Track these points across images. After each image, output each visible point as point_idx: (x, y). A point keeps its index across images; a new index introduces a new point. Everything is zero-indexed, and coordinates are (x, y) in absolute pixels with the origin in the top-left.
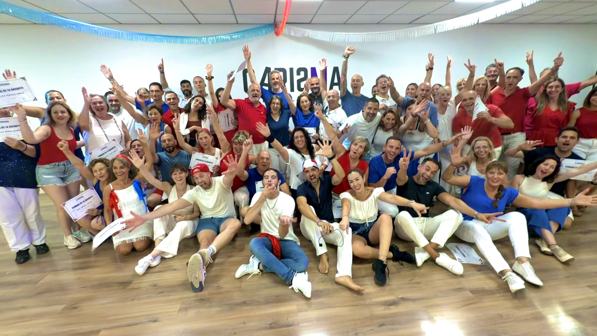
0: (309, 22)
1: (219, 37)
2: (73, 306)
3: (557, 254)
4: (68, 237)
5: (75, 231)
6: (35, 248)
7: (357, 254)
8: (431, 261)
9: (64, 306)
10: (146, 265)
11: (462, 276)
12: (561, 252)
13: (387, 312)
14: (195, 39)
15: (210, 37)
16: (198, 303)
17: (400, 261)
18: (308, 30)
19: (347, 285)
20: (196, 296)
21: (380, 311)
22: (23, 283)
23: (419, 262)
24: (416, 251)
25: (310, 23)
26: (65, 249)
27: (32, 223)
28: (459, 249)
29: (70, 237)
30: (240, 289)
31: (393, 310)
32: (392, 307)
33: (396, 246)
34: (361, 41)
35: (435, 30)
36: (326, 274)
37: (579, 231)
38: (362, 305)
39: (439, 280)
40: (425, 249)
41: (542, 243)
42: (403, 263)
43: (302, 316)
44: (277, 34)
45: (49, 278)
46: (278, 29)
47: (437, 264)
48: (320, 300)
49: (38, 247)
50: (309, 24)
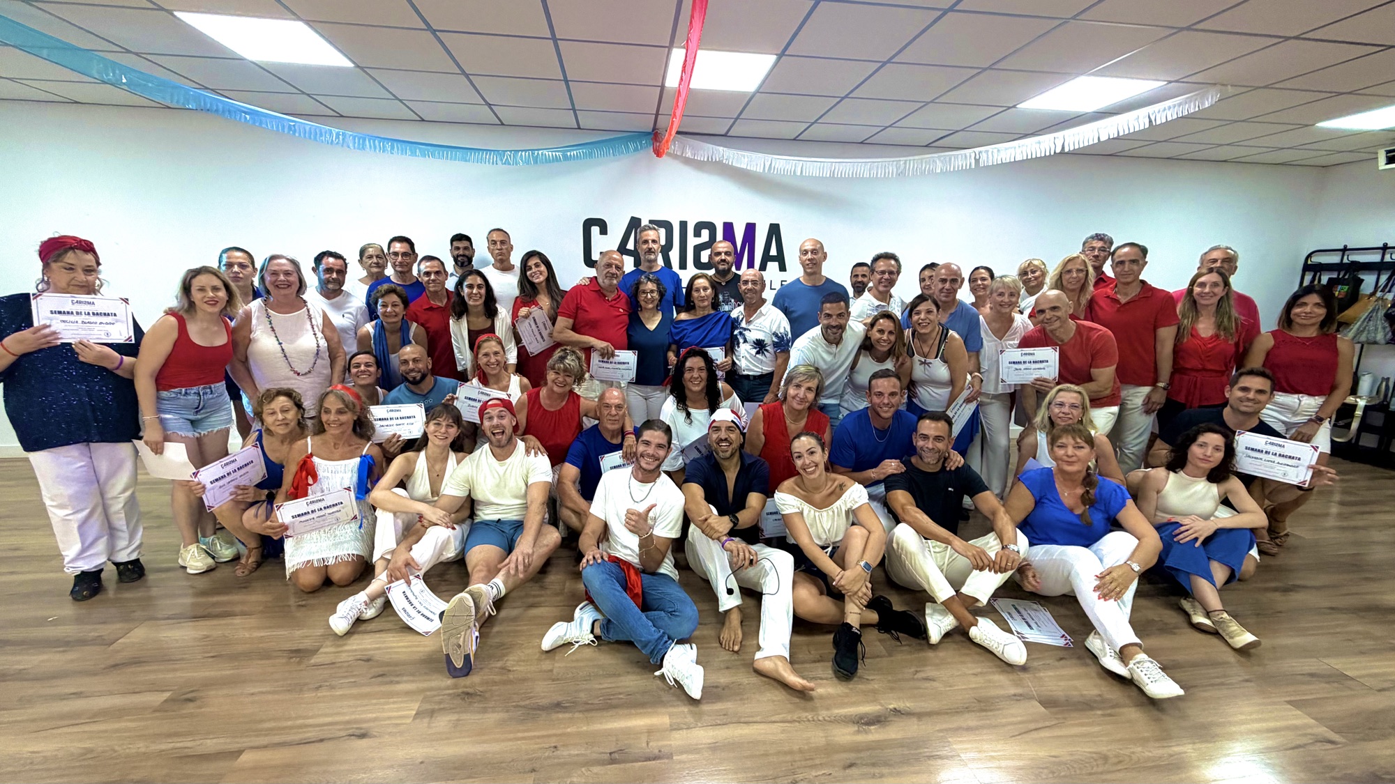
0: (723, 133)
1: (540, 152)
2: (186, 698)
3: (1224, 631)
4: (190, 547)
5: (204, 536)
6: (115, 567)
7: (803, 612)
8: (959, 634)
9: (167, 695)
10: (353, 615)
11: (1024, 668)
12: (1234, 627)
13: (861, 738)
14: (490, 154)
15: (522, 151)
16: (458, 701)
17: (893, 632)
18: (721, 149)
19: (779, 678)
20: (455, 686)
21: (845, 735)
22: (82, 642)
23: (935, 634)
24: (928, 611)
25: (725, 135)
26: (180, 573)
27: (117, 512)
28: (1019, 612)
29: (193, 548)
30: (550, 676)
31: (875, 734)
32: (872, 727)
33: (886, 598)
34: (828, 175)
35: (977, 161)
36: (737, 652)
37: (1273, 585)
38: (809, 721)
39: (975, 675)
40: (948, 606)
41: (1194, 607)
42: (901, 635)
43: (678, 739)
44: (658, 153)
45: (140, 634)
46: (660, 142)
47: (970, 640)
48: (718, 706)
49: (121, 567)
50: (725, 138)
